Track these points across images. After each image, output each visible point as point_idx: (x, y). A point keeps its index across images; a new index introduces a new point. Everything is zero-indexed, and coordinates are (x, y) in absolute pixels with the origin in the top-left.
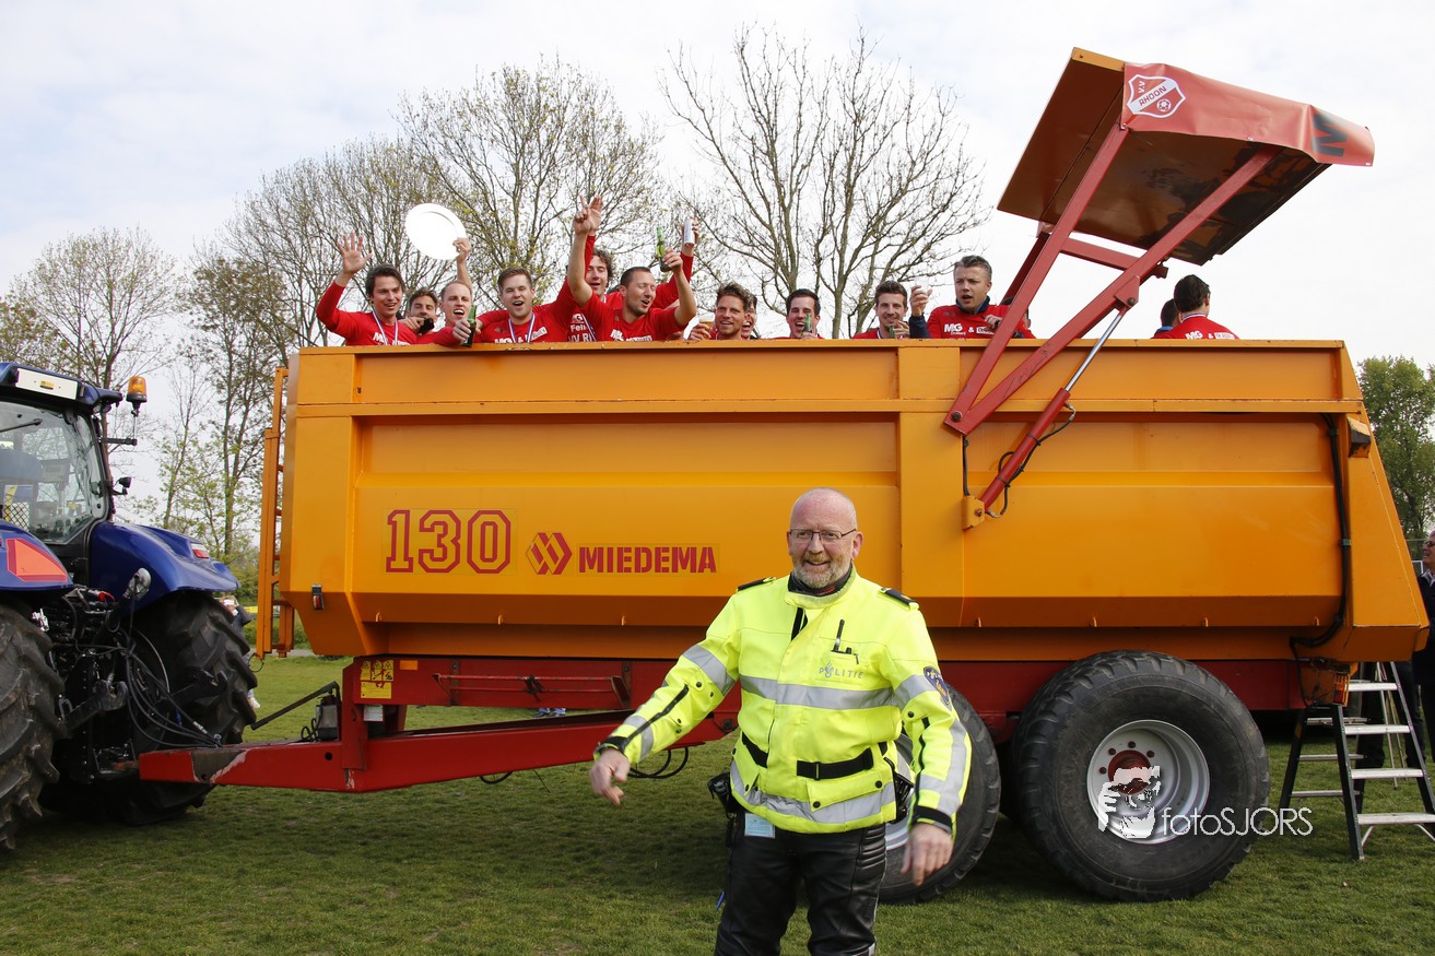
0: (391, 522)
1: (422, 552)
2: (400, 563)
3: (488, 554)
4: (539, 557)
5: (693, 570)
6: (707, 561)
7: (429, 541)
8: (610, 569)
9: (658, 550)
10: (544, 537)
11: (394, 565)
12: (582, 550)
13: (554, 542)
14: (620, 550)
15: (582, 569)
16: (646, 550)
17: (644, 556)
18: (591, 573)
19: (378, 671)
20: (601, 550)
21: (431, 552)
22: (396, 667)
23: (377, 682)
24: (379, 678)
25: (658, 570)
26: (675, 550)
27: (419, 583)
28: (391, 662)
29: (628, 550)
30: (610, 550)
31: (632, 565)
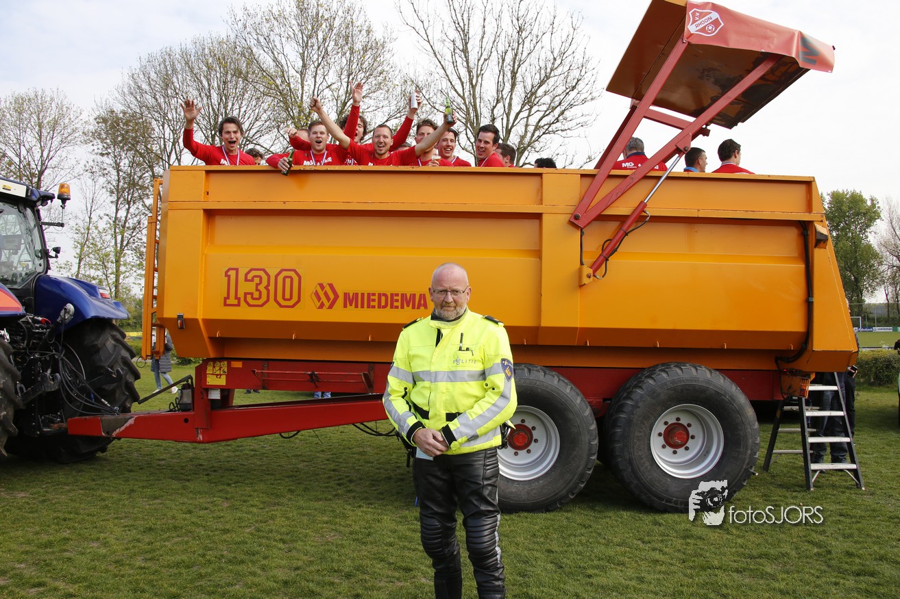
0: (227, 275)
1: (246, 294)
2: (232, 301)
3: (287, 296)
4: (319, 299)
5: (414, 308)
6: (422, 302)
7: (251, 287)
8: (362, 306)
9: (392, 295)
10: (322, 286)
11: (228, 302)
12: (345, 294)
13: (328, 289)
14: (369, 294)
15: (345, 306)
16: (385, 295)
17: (383, 298)
18: (351, 309)
19: (217, 368)
20: (357, 294)
21: (252, 294)
22: (229, 366)
23: (217, 375)
24: (218, 373)
25: (392, 307)
26: (402, 295)
27: (244, 313)
28: (226, 363)
29: (374, 294)
30: (363, 295)
31: (376, 304)
